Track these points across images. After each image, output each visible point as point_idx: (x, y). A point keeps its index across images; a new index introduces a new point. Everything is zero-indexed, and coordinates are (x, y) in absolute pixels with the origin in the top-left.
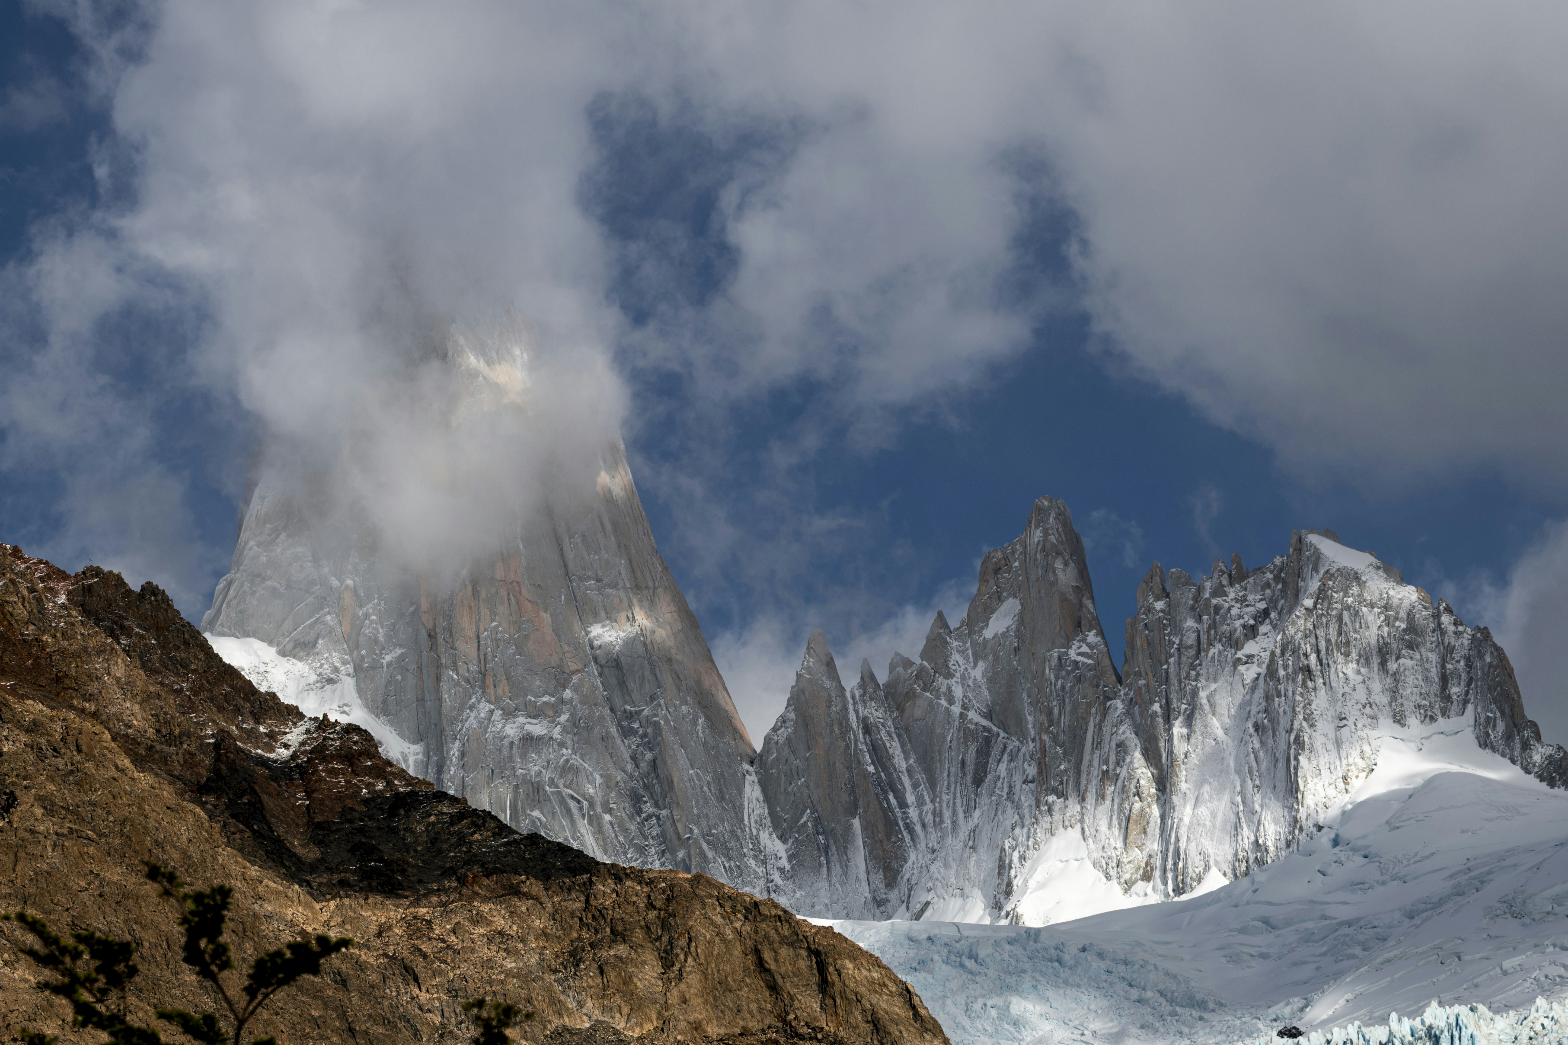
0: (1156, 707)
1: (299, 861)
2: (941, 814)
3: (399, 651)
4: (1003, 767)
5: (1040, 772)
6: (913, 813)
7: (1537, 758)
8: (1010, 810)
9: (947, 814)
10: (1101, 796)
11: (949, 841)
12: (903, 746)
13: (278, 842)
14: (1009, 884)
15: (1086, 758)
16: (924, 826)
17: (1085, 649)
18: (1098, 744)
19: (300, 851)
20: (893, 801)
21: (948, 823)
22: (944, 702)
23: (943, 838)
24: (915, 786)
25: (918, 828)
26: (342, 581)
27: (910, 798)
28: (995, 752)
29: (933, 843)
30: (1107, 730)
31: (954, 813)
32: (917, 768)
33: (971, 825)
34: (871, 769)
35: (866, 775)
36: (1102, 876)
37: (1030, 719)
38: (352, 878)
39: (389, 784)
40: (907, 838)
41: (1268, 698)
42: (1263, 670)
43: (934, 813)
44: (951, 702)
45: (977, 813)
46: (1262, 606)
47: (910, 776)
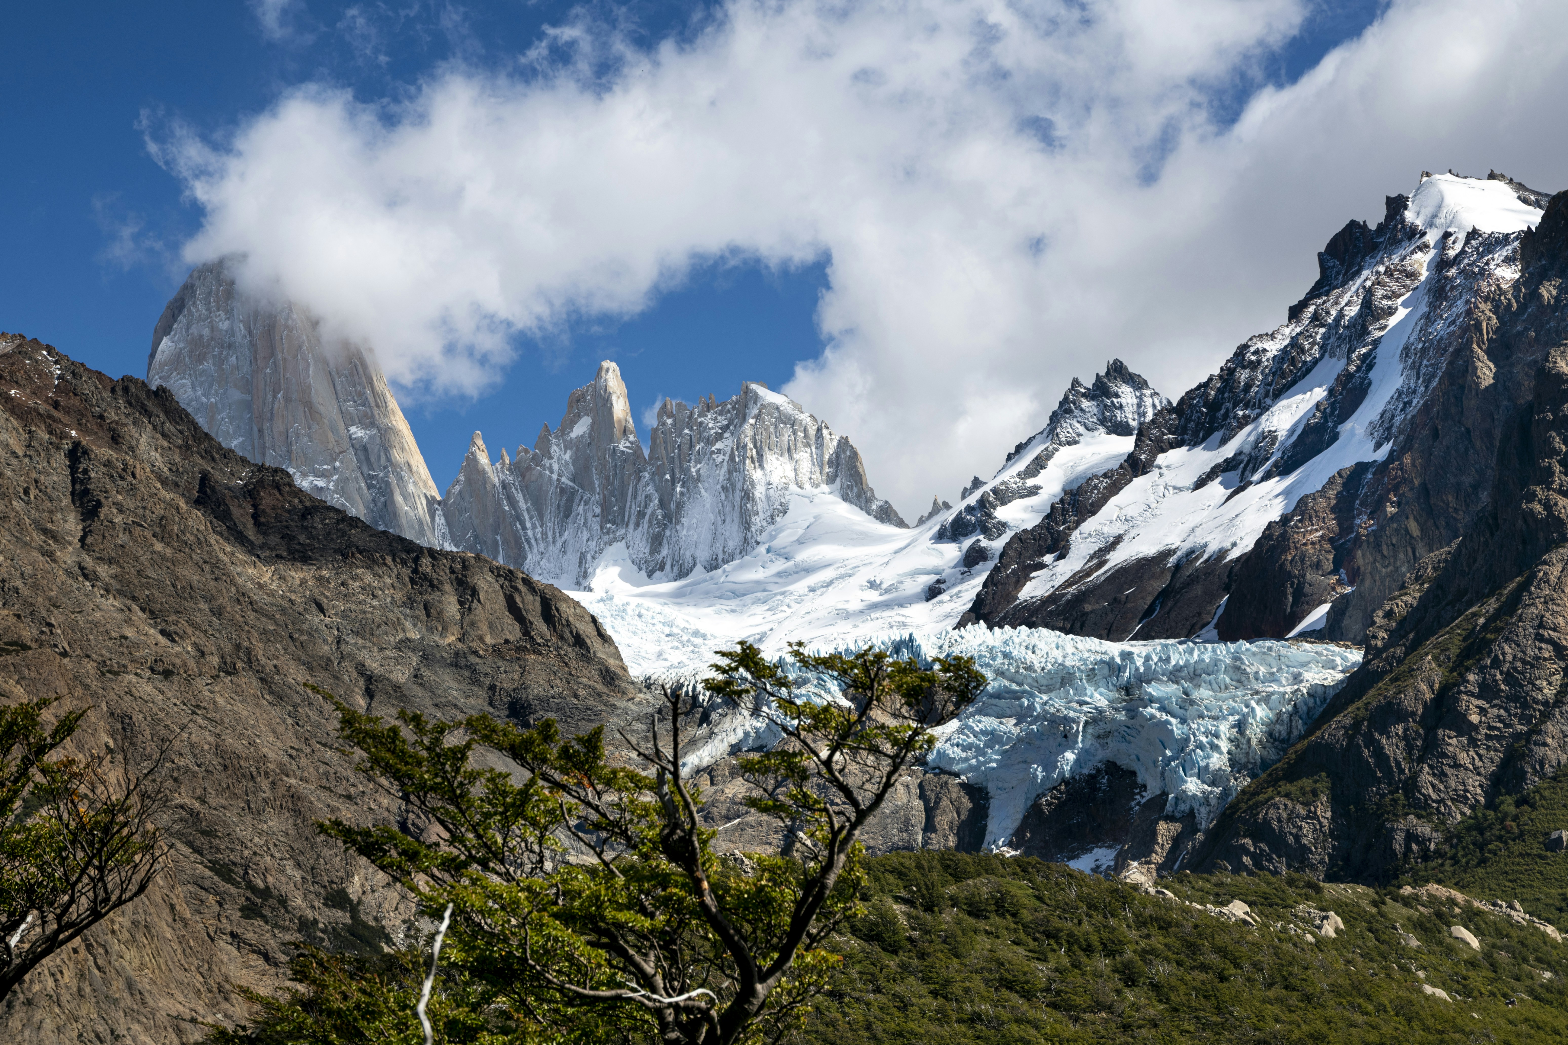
0: (668, 477)
1: (252, 543)
2: (546, 534)
3: (241, 439)
4: (581, 508)
5: (602, 511)
6: (530, 533)
7: (874, 507)
8: (585, 532)
9: (550, 534)
10: (637, 525)
11: (551, 548)
12: (524, 496)
13: (241, 533)
14: (585, 572)
15: (628, 504)
16: (536, 540)
17: (628, 444)
18: (635, 496)
19: (252, 537)
20: (519, 526)
21: (550, 538)
22: (548, 472)
23: (547, 546)
24: (531, 518)
25: (533, 541)
26: (208, 399)
27: (528, 525)
28: (576, 500)
29: (542, 549)
30: (640, 488)
31: (554, 533)
32: (532, 508)
33: (563, 539)
34: (507, 508)
35: (504, 511)
36: (636, 568)
37: (597, 482)
38: (285, 554)
39: (301, 501)
40: (527, 547)
41: (730, 472)
42: (727, 458)
43: (542, 533)
44: (552, 472)
45: (566, 533)
46: (726, 422)
47: (528, 513)
